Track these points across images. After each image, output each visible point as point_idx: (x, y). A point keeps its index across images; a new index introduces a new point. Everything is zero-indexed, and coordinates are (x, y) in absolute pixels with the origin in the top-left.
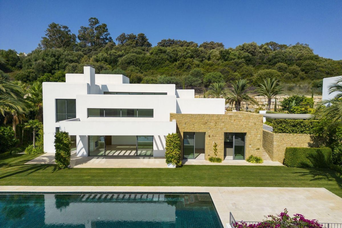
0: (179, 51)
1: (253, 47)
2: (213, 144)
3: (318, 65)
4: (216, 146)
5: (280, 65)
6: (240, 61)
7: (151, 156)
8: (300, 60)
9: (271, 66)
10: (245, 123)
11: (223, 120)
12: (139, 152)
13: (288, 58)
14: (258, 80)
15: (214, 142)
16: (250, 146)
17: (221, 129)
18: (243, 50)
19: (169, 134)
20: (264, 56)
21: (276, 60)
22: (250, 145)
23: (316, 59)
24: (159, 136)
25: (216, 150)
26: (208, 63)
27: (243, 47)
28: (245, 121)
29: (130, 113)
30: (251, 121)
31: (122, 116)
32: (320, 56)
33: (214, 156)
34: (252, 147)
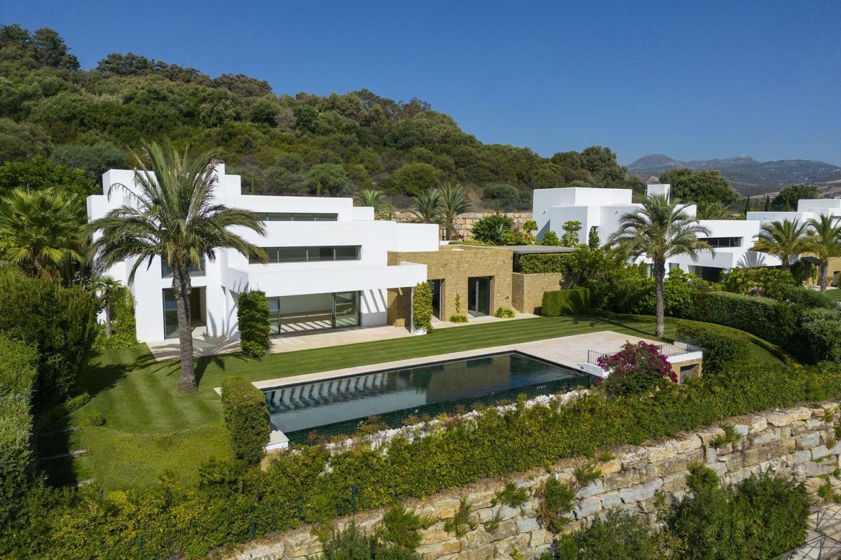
0: (178, 93)
1: (355, 107)
2: (455, 297)
3: (479, 156)
4: (457, 299)
5: (420, 152)
6: (348, 137)
7: (359, 325)
8: (446, 142)
9: (401, 152)
10: (493, 262)
11: (467, 260)
12: (338, 322)
13: (426, 138)
14: (405, 182)
15: (455, 293)
16: (498, 295)
17: (465, 272)
18: (333, 108)
19: (418, 284)
20: (382, 127)
21: (407, 140)
22: (498, 293)
23: (471, 142)
24: (371, 291)
25: (458, 304)
26: (282, 136)
27: (333, 103)
28: (493, 258)
29: (325, 253)
30: (499, 258)
31: (310, 260)
32: (478, 138)
33: (456, 315)
34: (501, 296)
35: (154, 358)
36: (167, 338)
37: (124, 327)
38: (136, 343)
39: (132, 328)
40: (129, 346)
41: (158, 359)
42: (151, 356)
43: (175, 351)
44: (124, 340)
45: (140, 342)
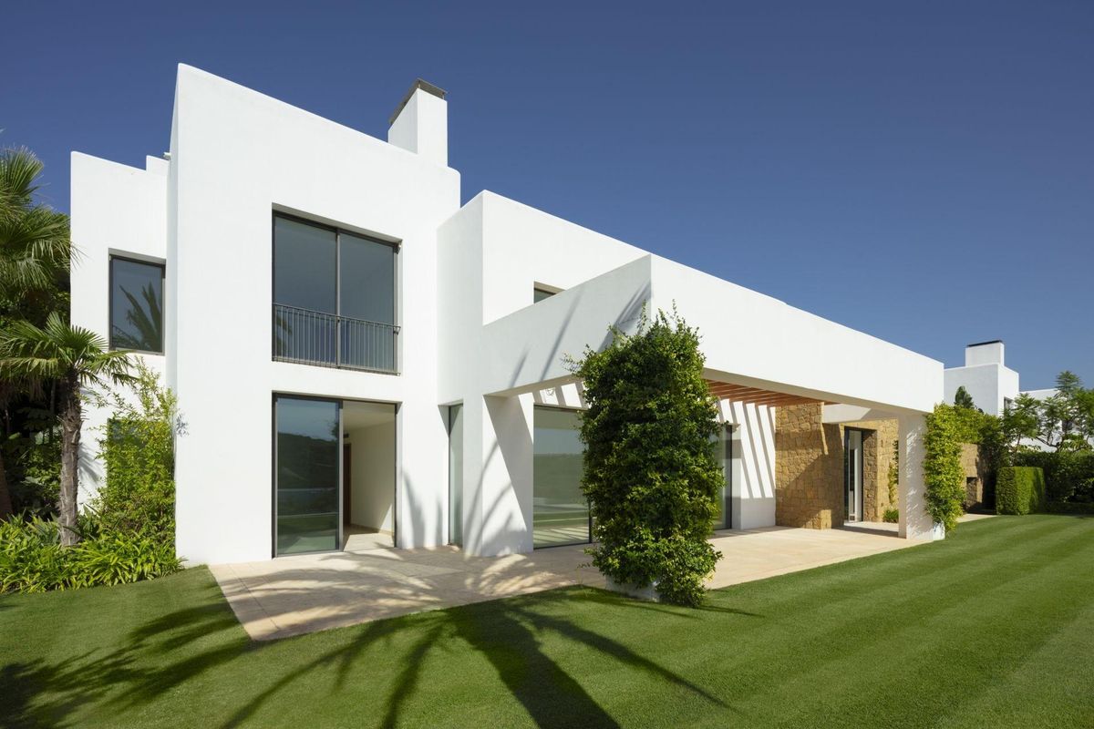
33: (890, 508)
35: (234, 622)
36: (281, 554)
37: (131, 510)
38: (174, 568)
39: (162, 514)
40: (142, 577)
41: (255, 629)
42: (222, 614)
43: (320, 590)
44: (126, 555)
45: (186, 565)
